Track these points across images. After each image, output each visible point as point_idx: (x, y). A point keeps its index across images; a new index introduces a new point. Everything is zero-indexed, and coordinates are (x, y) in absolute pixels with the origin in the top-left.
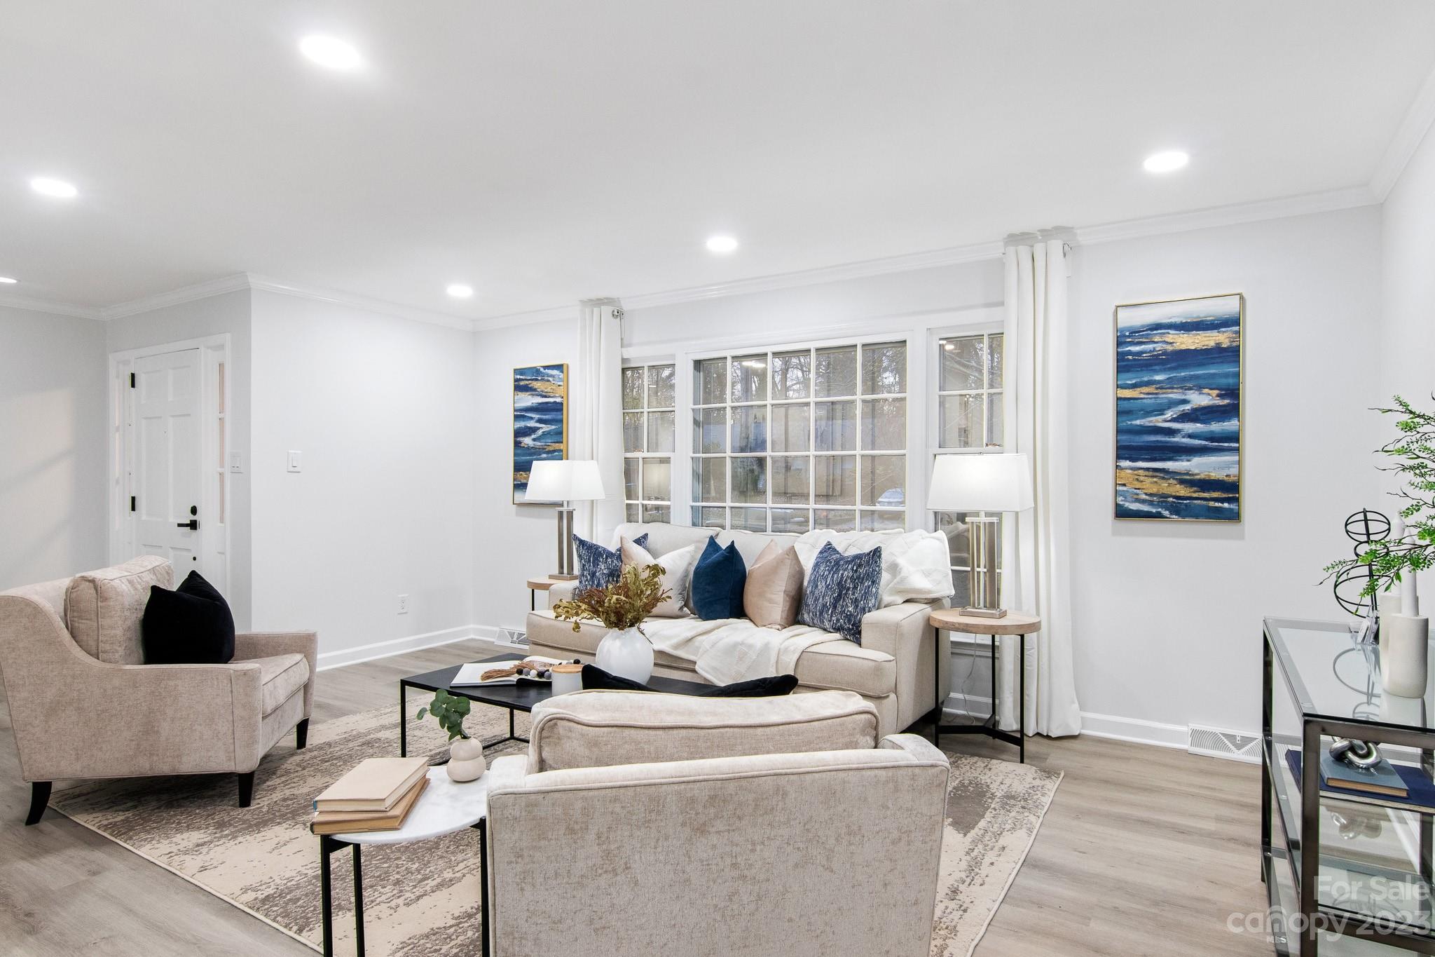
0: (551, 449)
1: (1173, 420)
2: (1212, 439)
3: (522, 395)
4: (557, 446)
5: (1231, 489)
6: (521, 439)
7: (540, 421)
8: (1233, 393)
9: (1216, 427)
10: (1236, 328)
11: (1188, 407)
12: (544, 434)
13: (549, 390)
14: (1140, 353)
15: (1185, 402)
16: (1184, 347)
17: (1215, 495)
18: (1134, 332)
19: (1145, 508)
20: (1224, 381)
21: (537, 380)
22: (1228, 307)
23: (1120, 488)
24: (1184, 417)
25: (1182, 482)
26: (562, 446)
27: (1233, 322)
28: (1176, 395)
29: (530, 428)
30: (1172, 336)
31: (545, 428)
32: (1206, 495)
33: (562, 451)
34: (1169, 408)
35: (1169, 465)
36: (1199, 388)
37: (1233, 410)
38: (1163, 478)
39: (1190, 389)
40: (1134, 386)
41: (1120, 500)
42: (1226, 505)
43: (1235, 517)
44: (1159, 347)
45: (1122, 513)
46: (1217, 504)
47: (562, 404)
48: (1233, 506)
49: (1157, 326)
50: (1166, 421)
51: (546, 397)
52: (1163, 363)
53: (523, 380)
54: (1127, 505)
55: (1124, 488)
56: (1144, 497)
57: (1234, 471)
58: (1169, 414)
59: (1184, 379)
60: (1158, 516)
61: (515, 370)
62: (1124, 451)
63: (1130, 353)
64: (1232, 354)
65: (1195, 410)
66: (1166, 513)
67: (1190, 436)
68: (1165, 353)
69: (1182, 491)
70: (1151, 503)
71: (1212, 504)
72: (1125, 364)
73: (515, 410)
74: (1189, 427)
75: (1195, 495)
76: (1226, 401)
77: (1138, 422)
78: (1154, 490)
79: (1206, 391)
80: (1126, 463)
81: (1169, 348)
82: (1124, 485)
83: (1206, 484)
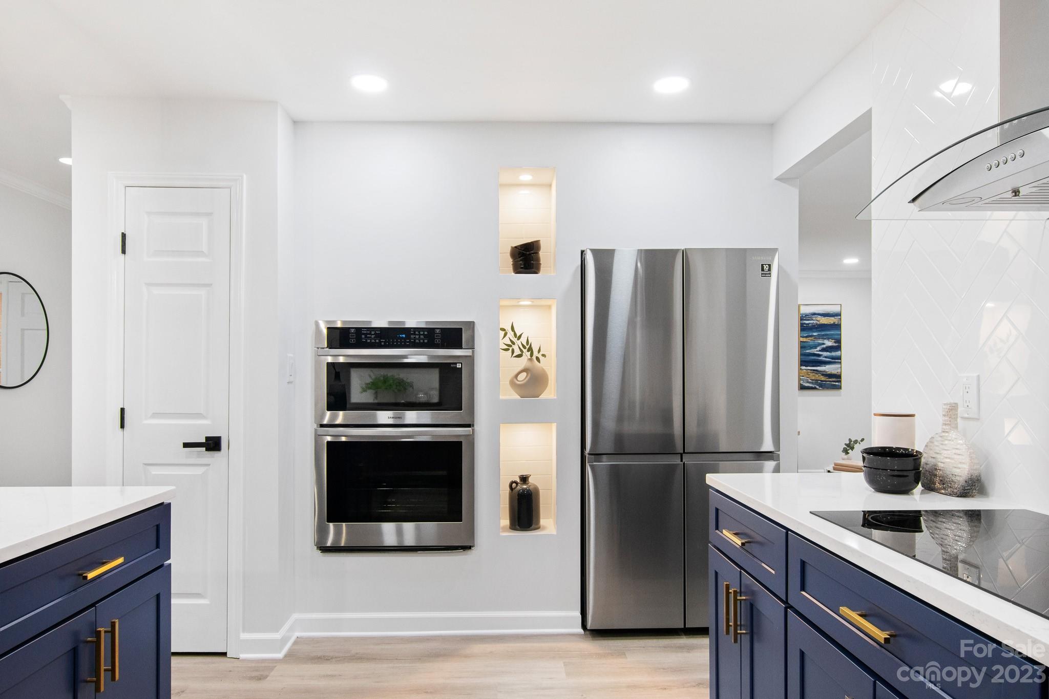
1: (820, 351)
2: (832, 359)
5: (838, 377)
8: (839, 341)
9: (834, 354)
10: (840, 317)
11: (824, 346)
14: (808, 324)
15: (824, 344)
16: (823, 323)
17: (834, 380)
18: (806, 315)
19: (811, 385)
20: (836, 337)
22: (836, 309)
23: (801, 377)
24: (823, 350)
25: (823, 375)
27: (838, 315)
28: (820, 341)
30: (819, 318)
32: (830, 380)
34: (818, 346)
35: (818, 368)
36: (828, 339)
37: (838, 348)
38: (816, 373)
39: (825, 339)
40: (806, 337)
41: (801, 382)
42: (837, 383)
43: (839, 388)
44: (815, 322)
45: (802, 388)
46: (834, 383)
48: (839, 384)
49: (814, 314)
50: (817, 351)
52: (816, 328)
54: (804, 384)
55: (803, 378)
56: (810, 381)
57: (839, 371)
58: (818, 349)
59: (823, 335)
60: (815, 388)
62: (803, 363)
63: (805, 323)
64: (837, 327)
65: (827, 347)
66: (818, 387)
67: (826, 357)
68: (817, 324)
69: (823, 378)
70: (812, 383)
71: (832, 383)
72: (804, 328)
74: (825, 354)
75: (827, 380)
76: (837, 344)
77: (808, 351)
78: (813, 378)
79: (830, 340)
80: (804, 368)
81: (818, 323)
82: (803, 376)
83: (831, 376)
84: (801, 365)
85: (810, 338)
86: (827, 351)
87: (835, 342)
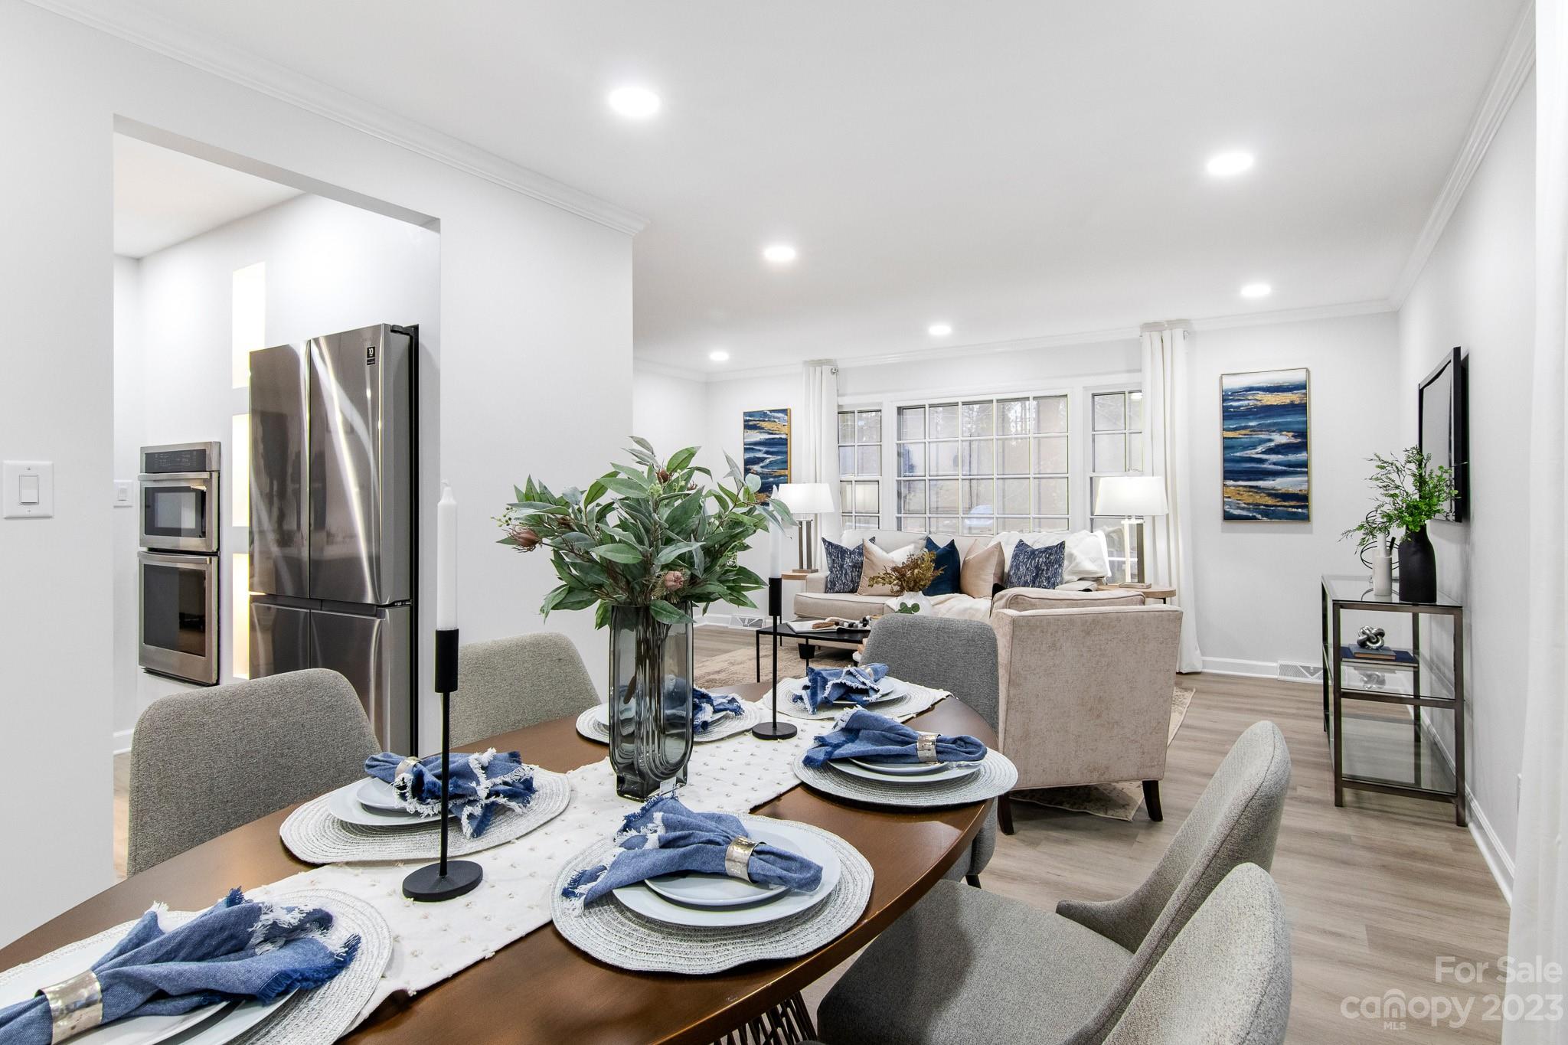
0: (777, 474)
1: (1263, 453)
2: (1290, 466)
3: (750, 432)
4: (782, 472)
5: (1303, 499)
6: (751, 467)
7: (767, 453)
8: (1303, 434)
9: (1292, 457)
10: (1304, 391)
11: (1272, 444)
12: (771, 463)
13: (775, 429)
14: (1238, 407)
15: (1270, 440)
16: (1269, 403)
17: (1292, 503)
18: (1234, 392)
19: (1245, 513)
20: (1296, 427)
21: (764, 421)
22: (1298, 377)
23: (1226, 500)
24: (1270, 451)
25: (1269, 495)
26: (787, 472)
27: (1302, 387)
28: (1264, 436)
29: (759, 458)
30: (1260, 395)
31: (772, 458)
32: (1286, 504)
33: (786, 476)
34: (1260, 444)
35: (1260, 483)
36: (1280, 431)
37: (1303, 446)
38: (1257, 492)
39: (1274, 432)
40: (1235, 429)
41: (1227, 508)
42: (1300, 510)
43: (1306, 518)
44: (1251, 403)
45: (1228, 517)
46: (1294, 510)
47: (786, 440)
48: (1305, 511)
49: (1251, 389)
50: (1257, 453)
51: (772, 434)
52: (1255, 413)
53: (751, 420)
54: (1232, 511)
55: (1230, 500)
56: (1243, 505)
57: (1304, 487)
58: (1260, 449)
59: (1270, 425)
60: (1254, 518)
61: (744, 413)
62: (1228, 474)
63: (1231, 407)
64: (1301, 408)
65: (1277, 446)
66: (1259, 516)
67: (1275, 464)
68: (1256, 407)
69: (1270, 501)
70: (1248, 510)
71: (1290, 509)
72: (1228, 414)
73: (745, 444)
74: (1274, 458)
75: (1279, 504)
76: (1299, 440)
77: (1238, 454)
78: (1251, 501)
79: (1284, 433)
80: (1231, 483)
81: (1259, 404)
82: (1229, 497)
84: (1225, 478)
85: (1243, 432)
86: (1278, 453)
87: (1294, 437)
